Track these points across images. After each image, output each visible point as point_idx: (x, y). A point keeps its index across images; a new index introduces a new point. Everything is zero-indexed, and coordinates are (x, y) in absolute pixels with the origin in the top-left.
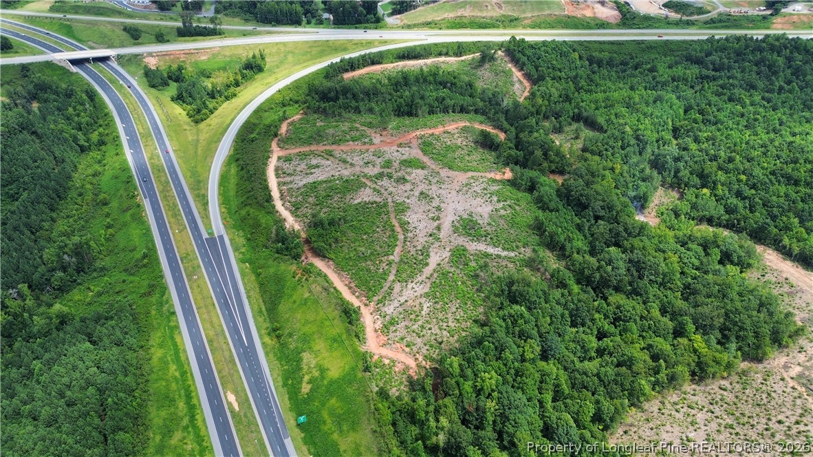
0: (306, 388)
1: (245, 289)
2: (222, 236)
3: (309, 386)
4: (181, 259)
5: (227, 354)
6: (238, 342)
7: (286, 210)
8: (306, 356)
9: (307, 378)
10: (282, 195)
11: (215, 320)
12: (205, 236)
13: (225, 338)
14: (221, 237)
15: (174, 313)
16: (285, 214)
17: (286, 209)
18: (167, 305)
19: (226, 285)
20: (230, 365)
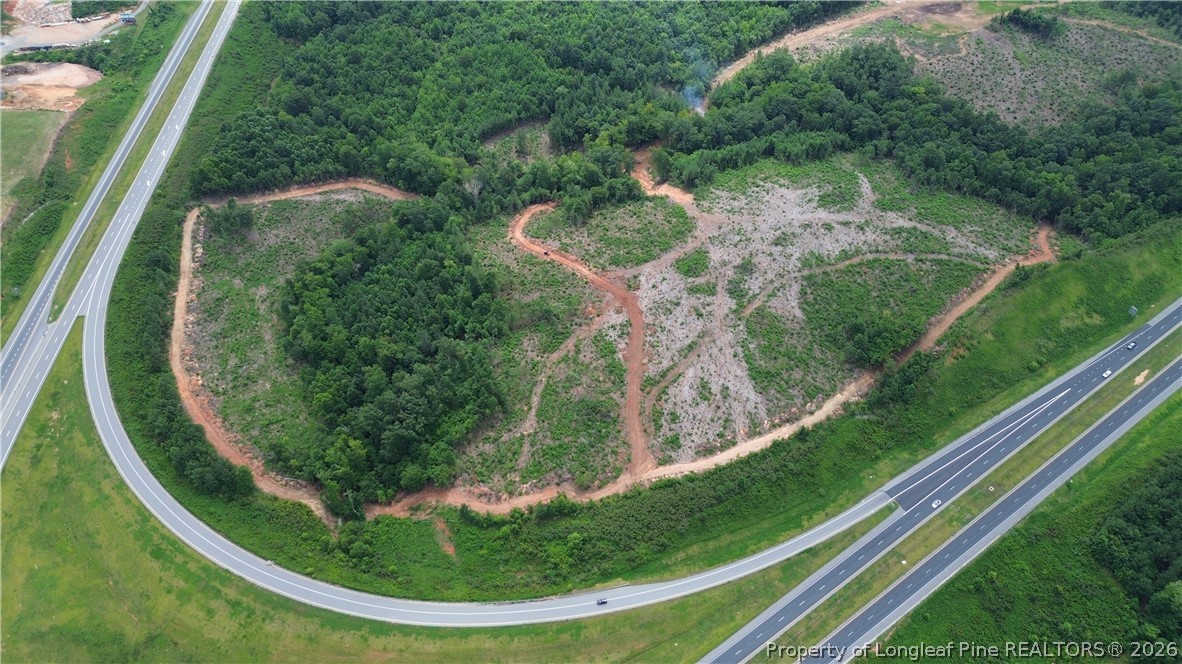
0: (1097, 320)
1: (984, 421)
2: (887, 492)
3: (1095, 315)
4: (965, 524)
5: (1092, 404)
6: (1070, 399)
7: (821, 407)
8: (1065, 324)
9: (1087, 320)
10: (788, 421)
11: (1052, 435)
12: (900, 513)
13: (1073, 412)
14: (890, 493)
15: (1068, 485)
16: (830, 407)
17: (819, 407)
18: (1059, 499)
19: (989, 444)
20: (1104, 395)
